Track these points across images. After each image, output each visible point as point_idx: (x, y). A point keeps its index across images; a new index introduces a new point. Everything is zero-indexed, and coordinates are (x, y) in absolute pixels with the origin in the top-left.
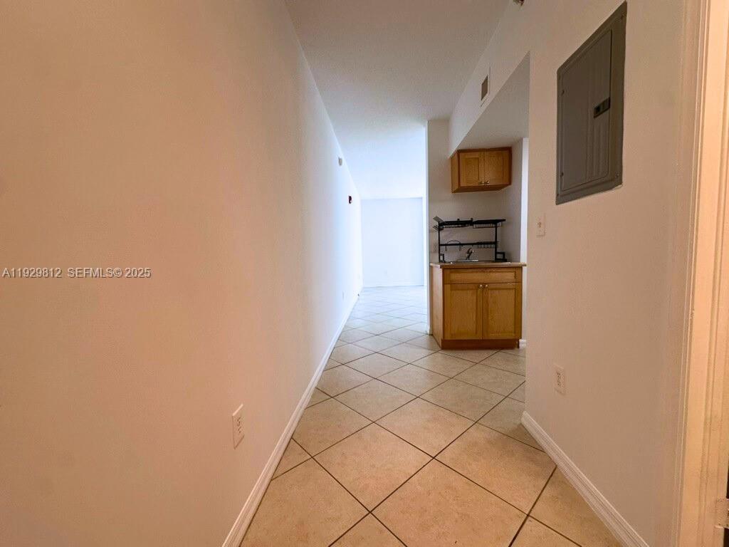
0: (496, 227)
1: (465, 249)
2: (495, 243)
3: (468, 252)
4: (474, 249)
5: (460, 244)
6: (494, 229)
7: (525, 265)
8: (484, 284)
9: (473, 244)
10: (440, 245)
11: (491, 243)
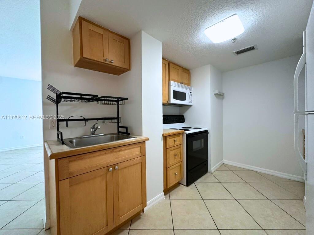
0: (118, 105)
1: (90, 124)
2: (118, 118)
3: (94, 128)
4: (99, 124)
5: (84, 120)
6: (117, 106)
7: (148, 139)
8: (114, 166)
9: (98, 119)
10: (58, 121)
11: (114, 118)
